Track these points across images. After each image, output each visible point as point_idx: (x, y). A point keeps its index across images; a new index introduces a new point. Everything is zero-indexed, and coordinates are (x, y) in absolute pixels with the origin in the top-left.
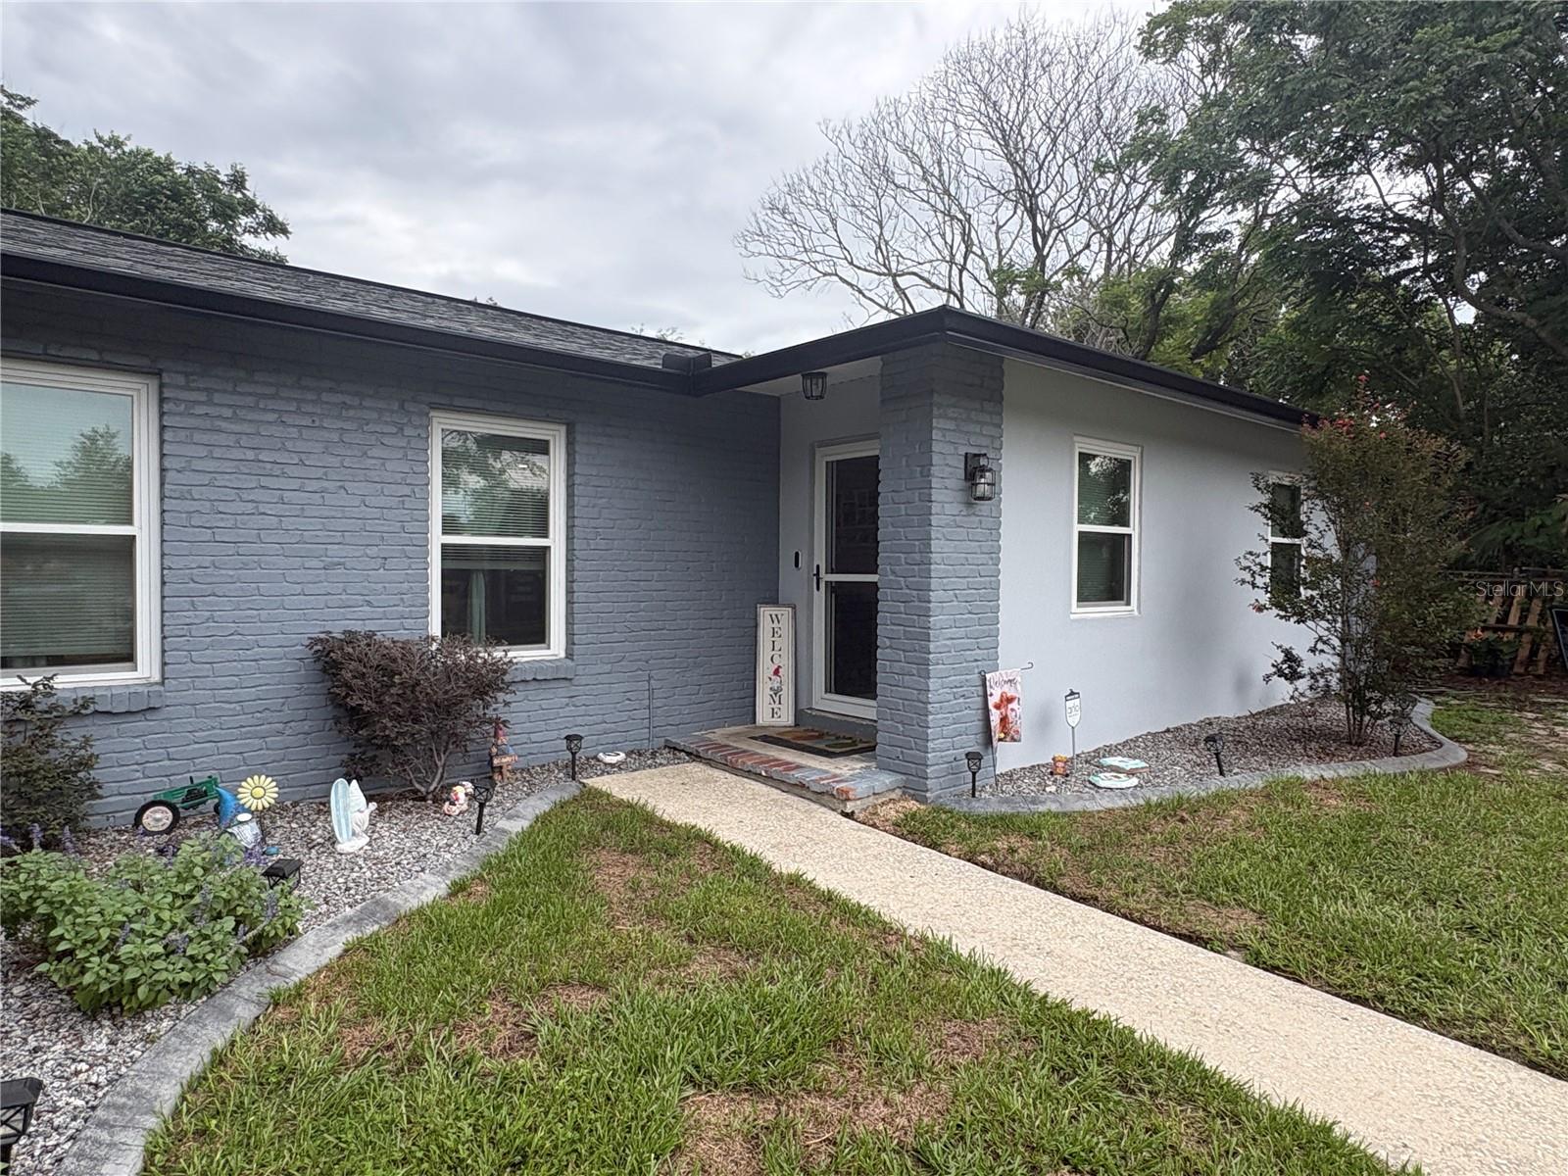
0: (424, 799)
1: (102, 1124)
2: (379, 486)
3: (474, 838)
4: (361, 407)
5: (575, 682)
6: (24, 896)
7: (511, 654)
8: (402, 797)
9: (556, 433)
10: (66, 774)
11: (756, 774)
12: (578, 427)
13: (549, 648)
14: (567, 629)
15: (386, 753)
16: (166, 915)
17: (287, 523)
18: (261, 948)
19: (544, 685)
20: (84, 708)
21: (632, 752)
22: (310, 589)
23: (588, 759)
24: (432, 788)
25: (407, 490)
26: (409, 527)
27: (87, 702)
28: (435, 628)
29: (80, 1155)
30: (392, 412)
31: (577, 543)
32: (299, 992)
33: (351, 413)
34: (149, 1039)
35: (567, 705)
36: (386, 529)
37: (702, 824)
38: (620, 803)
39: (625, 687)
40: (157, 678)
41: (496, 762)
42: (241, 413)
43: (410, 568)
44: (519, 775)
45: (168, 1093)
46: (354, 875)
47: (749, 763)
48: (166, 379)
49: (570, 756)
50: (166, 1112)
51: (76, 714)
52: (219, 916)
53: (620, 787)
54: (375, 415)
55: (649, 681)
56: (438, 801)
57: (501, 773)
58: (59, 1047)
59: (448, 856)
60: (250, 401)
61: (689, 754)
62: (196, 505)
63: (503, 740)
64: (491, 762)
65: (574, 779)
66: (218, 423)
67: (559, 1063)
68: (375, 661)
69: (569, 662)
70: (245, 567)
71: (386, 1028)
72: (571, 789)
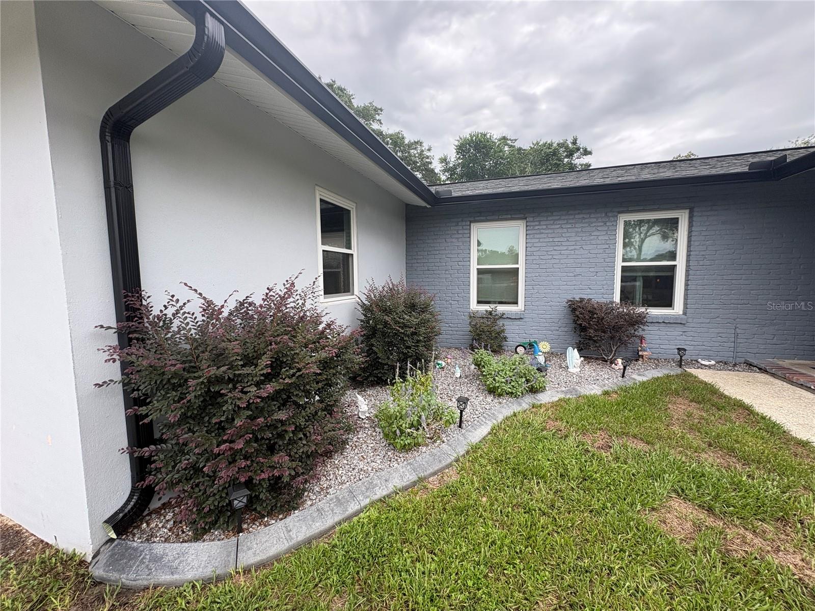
0: (606, 361)
1: (484, 417)
2: (595, 246)
3: (620, 379)
4: (590, 217)
5: (686, 325)
6: (479, 359)
7: (648, 311)
8: (597, 359)
9: (683, 214)
10: (499, 333)
11: (807, 387)
12: (696, 209)
13: (673, 309)
14: (684, 302)
15: (591, 342)
16: (508, 373)
17: (562, 261)
18: (533, 390)
19: (669, 325)
20: (502, 316)
21: (721, 362)
22: (569, 283)
23: (692, 360)
24: (610, 358)
25: (607, 246)
26: (607, 260)
27: (504, 314)
28: (617, 298)
29: (478, 422)
30: (602, 218)
31: (691, 263)
32: (541, 406)
33: (586, 220)
34: (500, 403)
35: (682, 335)
36: (597, 261)
37: (747, 401)
38: (702, 382)
39: (717, 331)
40: (523, 310)
41: (640, 353)
42: (549, 227)
43: (607, 275)
44: (652, 361)
45: (500, 418)
46: (570, 379)
47: (802, 380)
48: (528, 219)
49: (679, 357)
50: (499, 421)
51: (501, 317)
52: (522, 377)
53: (704, 375)
54: (595, 220)
55: (735, 329)
56: (611, 363)
57: (643, 358)
58: (482, 398)
59: (607, 382)
60: (552, 222)
61: (760, 369)
62: (535, 257)
63: (644, 345)
64: (638, 353)
65: (680, 367)
66: (541, 231)
67: (617, 459)
68: (589, 308)
69: (684, 317)
70: (548, 276)
71: (561, 425)
72: (679, 371)
